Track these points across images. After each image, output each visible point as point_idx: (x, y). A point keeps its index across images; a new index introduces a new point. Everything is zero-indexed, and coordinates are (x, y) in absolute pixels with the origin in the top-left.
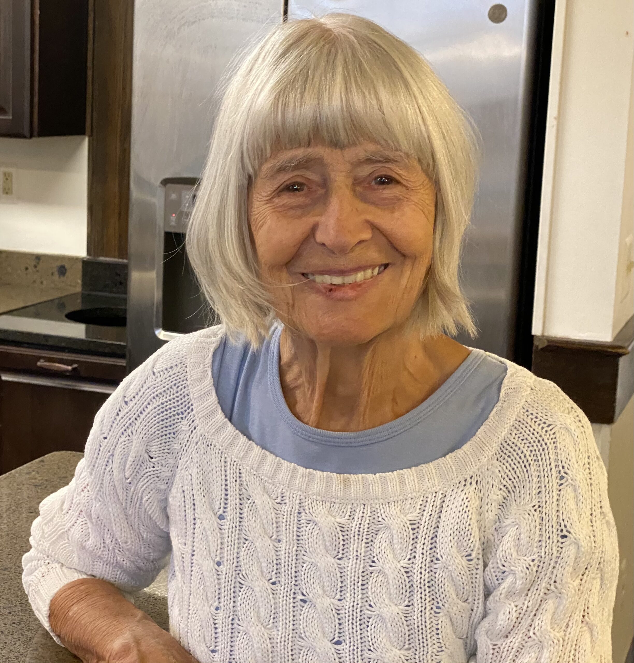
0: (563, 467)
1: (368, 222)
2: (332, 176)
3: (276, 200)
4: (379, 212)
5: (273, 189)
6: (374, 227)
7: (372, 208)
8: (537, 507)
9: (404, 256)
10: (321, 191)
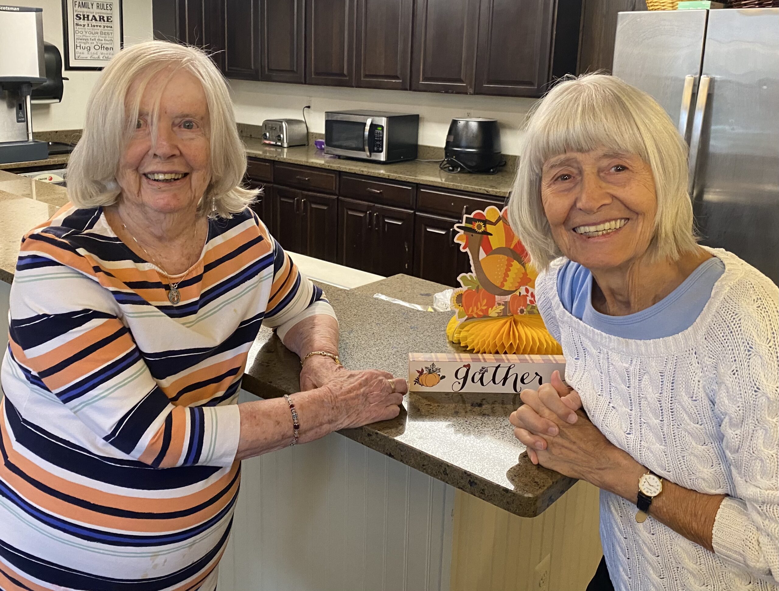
0: (748, 344)
1: (608, 193)
2: (584, 167)
3: (553, 186)
4: (616, 188)
5: (549, 179)
6: (613, 197)
7: (611, 186)
8: (735, 371)
9: (637, 214)
10: (579, 178)
